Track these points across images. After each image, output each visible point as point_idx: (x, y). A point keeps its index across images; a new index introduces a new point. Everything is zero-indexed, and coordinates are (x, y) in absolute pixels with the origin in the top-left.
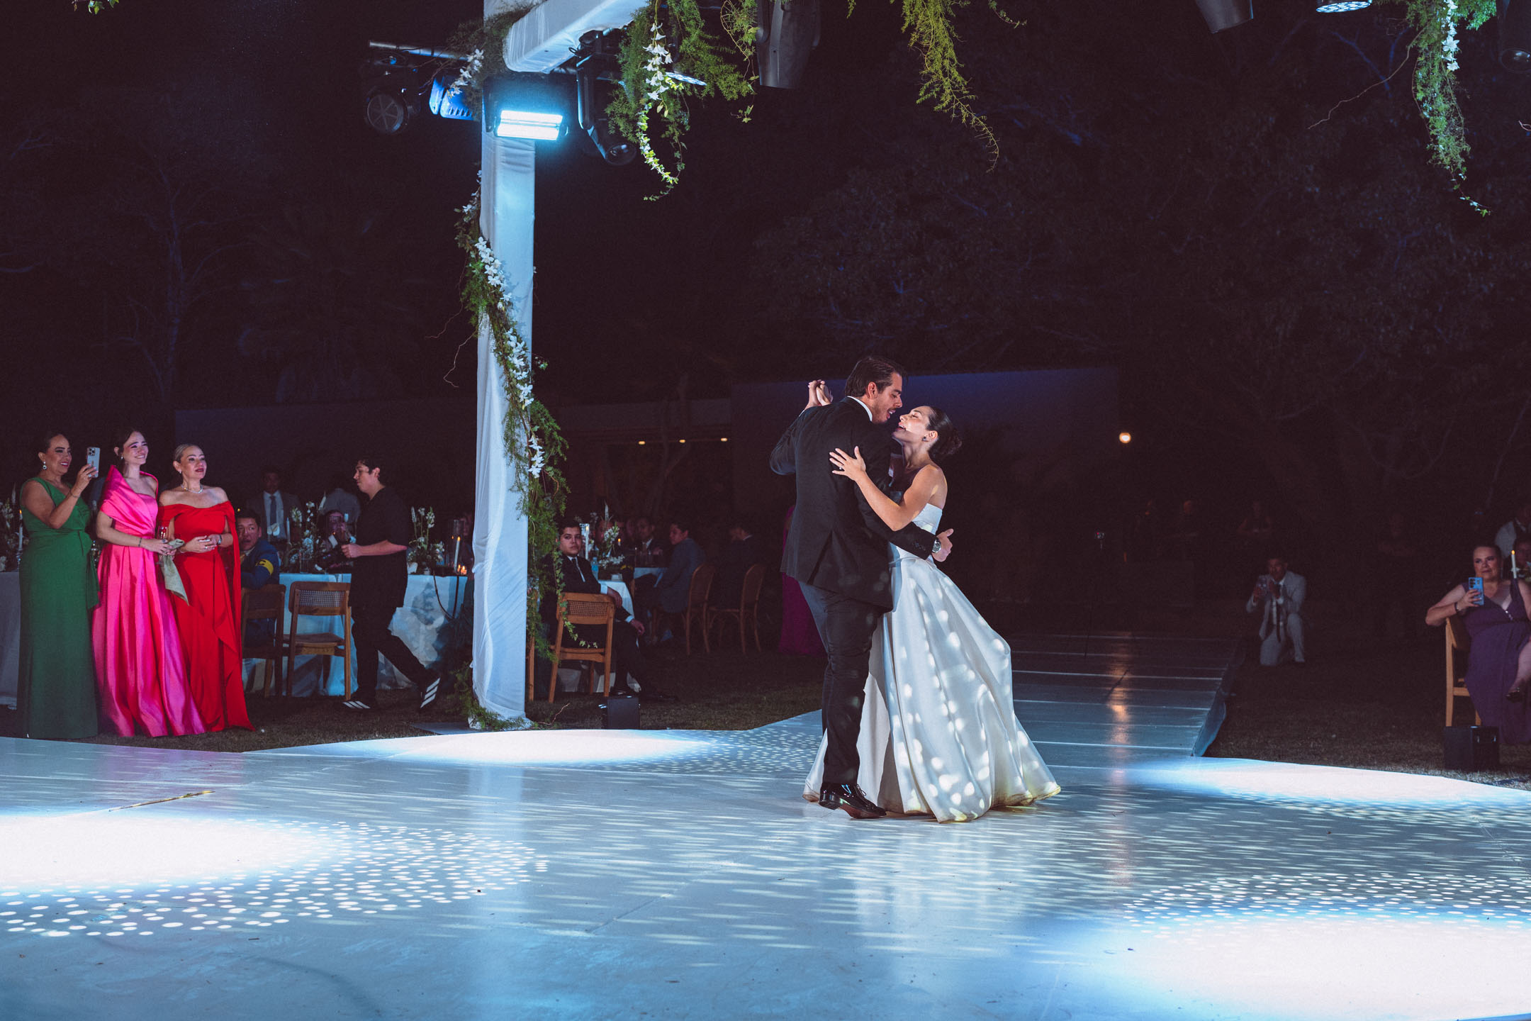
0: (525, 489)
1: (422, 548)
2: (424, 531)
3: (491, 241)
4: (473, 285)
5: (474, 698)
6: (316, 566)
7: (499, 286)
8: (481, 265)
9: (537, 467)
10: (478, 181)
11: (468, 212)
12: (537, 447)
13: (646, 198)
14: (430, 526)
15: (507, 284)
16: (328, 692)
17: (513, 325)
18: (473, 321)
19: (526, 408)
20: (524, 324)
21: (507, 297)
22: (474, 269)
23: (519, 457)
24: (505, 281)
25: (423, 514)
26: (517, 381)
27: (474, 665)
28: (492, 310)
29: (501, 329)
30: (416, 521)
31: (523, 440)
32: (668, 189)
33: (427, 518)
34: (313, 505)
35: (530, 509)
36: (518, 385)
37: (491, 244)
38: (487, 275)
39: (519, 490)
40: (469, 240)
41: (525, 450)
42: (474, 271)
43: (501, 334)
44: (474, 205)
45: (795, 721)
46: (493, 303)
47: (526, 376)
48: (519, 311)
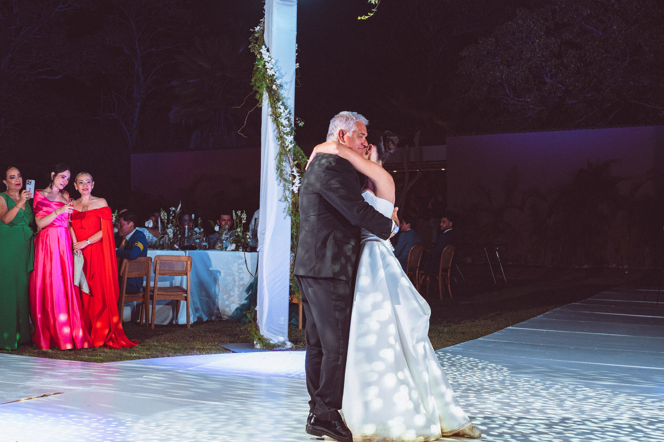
0: (289, 200)
1: (238, 235)
2: (240, 225)
3: (270, 48)
4: (258, 75)
5: (257, 328)
6: (175, 245)
7: (274, 75)
8: (263, 62)
9: (296, 186)
10: (264, 12)
11: (258, 30)
12: (296, 174)
13: (359, 18)
14: (243, 222)
15: (279, 74)
16: (178, 322)
17: (282, 99)
18: (258, 96)
19: (289, 150)
20: (289, 98)
21: (278, 82)
22: (259, 65)
23: (285, 180)
24: (277, 72)
25: (240, 214)
26: (284, 133)
27: (257, 308)
28: (270, 90)
29: (275, 101)
30: (235, 219)
31: (288, 170)
32: (374, 11)
33: (242, 217)
34: (174, 209)
35: (292, 212)
36: (285, 136)
37: (270, 50)
38: (267, 68)
39: (285, 201)
40: (257, 47)
41: (289, 176)
42: (259, 66)
43: (275, 105)
44: (261, 27)
45: (459, 347)
46: (270, 86)
47: (289, 130)
48: (286, 90)
